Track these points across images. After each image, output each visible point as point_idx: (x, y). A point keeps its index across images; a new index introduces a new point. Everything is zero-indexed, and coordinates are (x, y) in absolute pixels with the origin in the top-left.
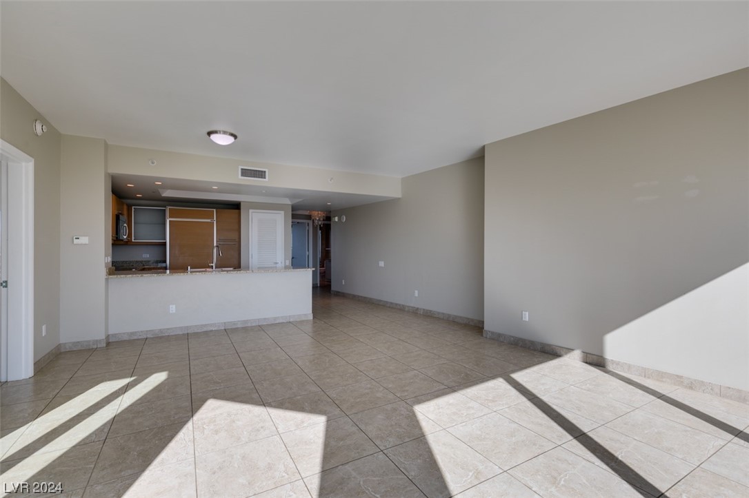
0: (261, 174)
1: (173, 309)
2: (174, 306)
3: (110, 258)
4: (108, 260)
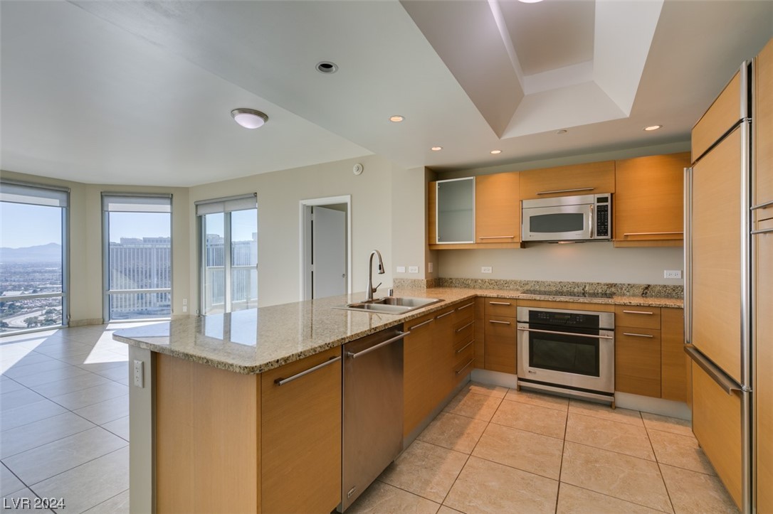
3: (417, 268)
4: (407, 269)
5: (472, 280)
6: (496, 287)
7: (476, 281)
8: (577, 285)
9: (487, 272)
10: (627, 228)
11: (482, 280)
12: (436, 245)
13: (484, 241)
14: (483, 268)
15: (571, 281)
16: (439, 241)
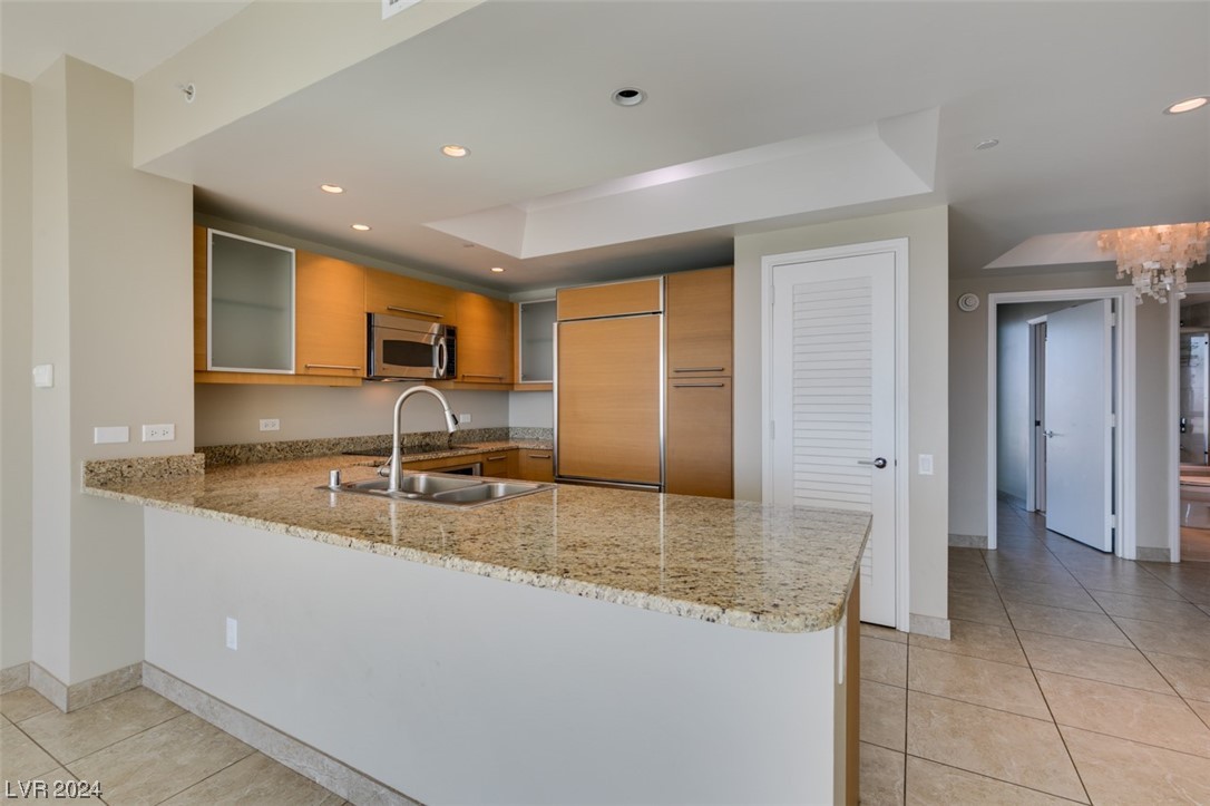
2: (235, 623)
3: (171, 427)
4: (134, 433)
5: (243, 447)
6: (290, 455)
7: (251, 448)
9: (268, 429)
10: (464, 368)
11: (264, 445)
12: (207, 372)
13: (311, 372)
14: (262, 422)
16: (213, 365)
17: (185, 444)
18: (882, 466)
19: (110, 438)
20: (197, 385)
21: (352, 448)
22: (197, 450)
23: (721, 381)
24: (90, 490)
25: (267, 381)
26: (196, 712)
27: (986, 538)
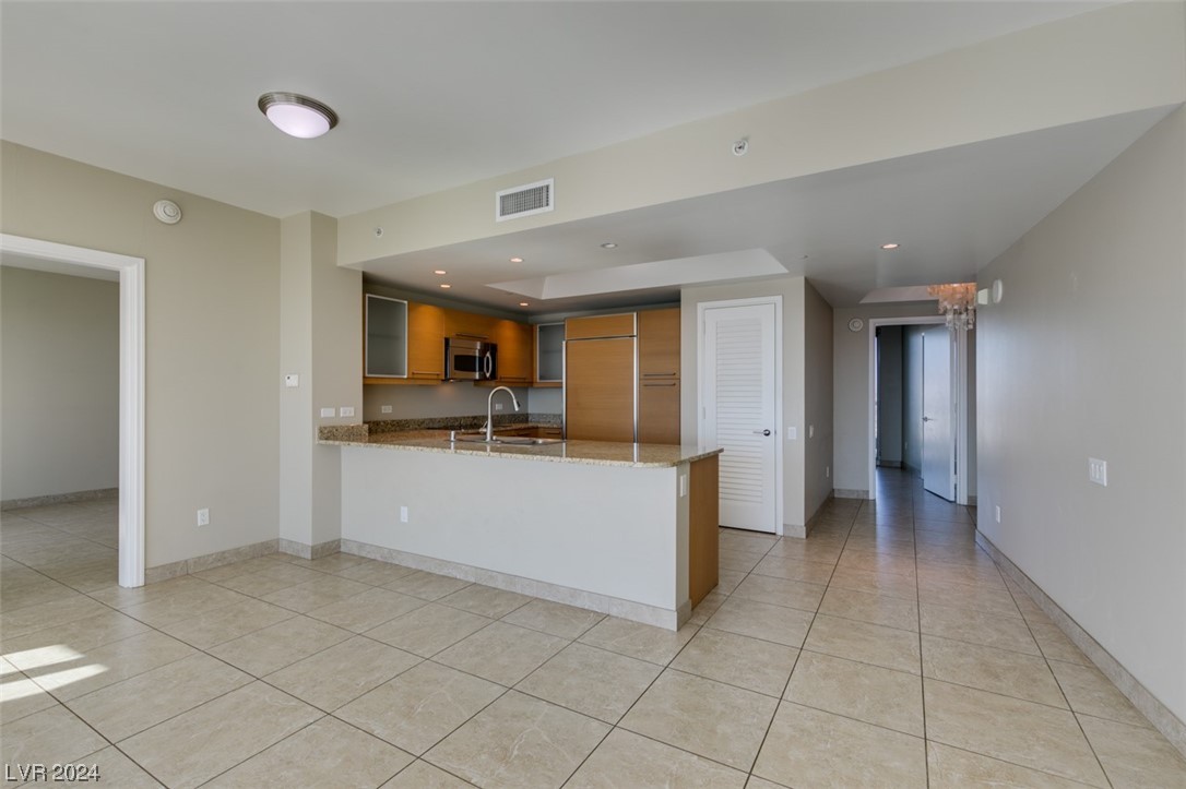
0: (537, 198)
1: (404, 512)
2: (406, 509)
3: (353, 409)
4: (337, 412)
6: (398, 428)
8: (456, 419)
9: (386, 412)
10: (501, 373)
11: (385, 422)
12: (367, 378)
13: (415, 376)
14: (383, 408)
15: (453, 416)
16: (369, 373)
17: (359, 421)
18: (767, 435)
19: (327, 413)
20: (364, 385)
21: (431, 425)
22: (364, 422)
23: (673, 382)
24: (323, 442)
25: (392, 382)
26: (379, 559)
27: (868, 492)
